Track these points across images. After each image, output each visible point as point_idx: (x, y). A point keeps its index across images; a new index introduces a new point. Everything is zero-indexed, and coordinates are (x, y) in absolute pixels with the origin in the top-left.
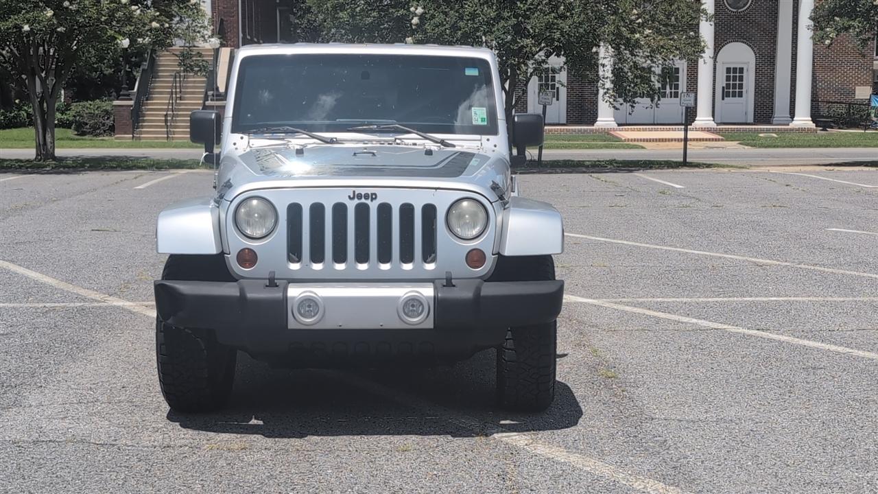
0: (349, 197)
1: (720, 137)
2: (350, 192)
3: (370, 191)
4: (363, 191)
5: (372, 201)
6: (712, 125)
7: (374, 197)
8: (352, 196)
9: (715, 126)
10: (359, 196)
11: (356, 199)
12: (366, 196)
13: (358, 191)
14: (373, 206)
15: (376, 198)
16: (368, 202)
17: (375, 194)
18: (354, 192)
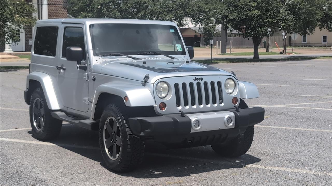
0: (194, 79)
1: (19, 57)
2: (194, 78)
3: (200, 77)
4: (198, 77)
5: (201, 81)
6: (12, 52)
7: (201, 79)
8: (195, 79)
9: (13, 53)
10: (197, 79)
11: (196, 80)
12: (199, 79)
13: (197, 77)
14: (202, 83)
15: (202, 80)
16: (200, 81)
17: (202, 78)
18: (195, 78)
